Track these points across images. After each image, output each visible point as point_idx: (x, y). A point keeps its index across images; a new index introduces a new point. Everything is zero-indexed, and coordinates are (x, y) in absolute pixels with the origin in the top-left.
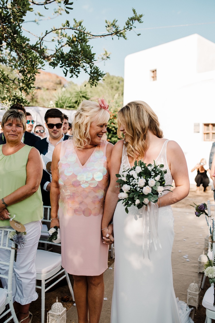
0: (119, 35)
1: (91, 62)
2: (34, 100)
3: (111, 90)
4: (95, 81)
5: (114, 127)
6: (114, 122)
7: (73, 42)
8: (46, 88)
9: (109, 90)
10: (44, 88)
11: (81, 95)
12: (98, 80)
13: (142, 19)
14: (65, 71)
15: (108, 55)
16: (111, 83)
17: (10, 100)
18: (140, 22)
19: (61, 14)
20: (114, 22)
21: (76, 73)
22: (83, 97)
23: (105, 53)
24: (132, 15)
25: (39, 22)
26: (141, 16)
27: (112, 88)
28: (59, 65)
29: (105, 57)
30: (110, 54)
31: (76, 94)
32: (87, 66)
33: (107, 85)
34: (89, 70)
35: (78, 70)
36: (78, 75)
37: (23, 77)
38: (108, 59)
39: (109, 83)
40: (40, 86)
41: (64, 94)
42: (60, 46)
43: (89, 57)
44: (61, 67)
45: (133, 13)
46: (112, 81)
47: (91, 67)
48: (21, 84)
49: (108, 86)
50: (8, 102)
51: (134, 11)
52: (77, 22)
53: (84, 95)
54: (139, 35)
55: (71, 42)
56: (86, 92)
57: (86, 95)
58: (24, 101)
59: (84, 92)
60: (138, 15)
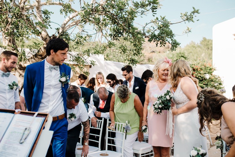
0: (189, 20)
1: (172, 37)
2: (150, 60)
3: (207, 50)
4: (175, 48)
5: (200, 76)
6: (200, 73)
7: (161, 27)
8: (158, 51)
9: (205, 50)
10: (157, 51)
11: (180, 55)
12: (176, 47)
13: (199, 11)
14: (157, 43)
15: (189, 30)
16: (207, 45)
17: (128, 61)
18: (199, 13)
19: (160, 8)
20: (185, 13)
21: (164, 44)
22: (182, 56)
23: (187, 28)
24: (193, 10)
25: (147, 14)
26: (198, 10)
27: (208, 48)
28: (153, 41)
29: (188, 31)
30: (191, 29)
31: (177, 54)
32: (169, 40)
33: (204, 46)
34: (171, 42)
35: (164, 43)
36: (165, 45)
37: (135, 48)
38: (190, 32)
39: (206, 45)
40: (154, 51)
41: (168, 55)
42: (154, 30)
43: (170, 34)
44: (154, 42)
45: (193, 9)
46: (208, 43)
47: (172, 40)
48: (134, 52)
49: (205, 48)
50: (127, 61)
51: (194, 8)
52: (162, 17)
53: (183, 55)
54: (198, 20)
55: (159, 28)
56: (184, 53)
57: (184, 55)
58: (136, 61)
59: (183, 53)
60: (196, 10)
